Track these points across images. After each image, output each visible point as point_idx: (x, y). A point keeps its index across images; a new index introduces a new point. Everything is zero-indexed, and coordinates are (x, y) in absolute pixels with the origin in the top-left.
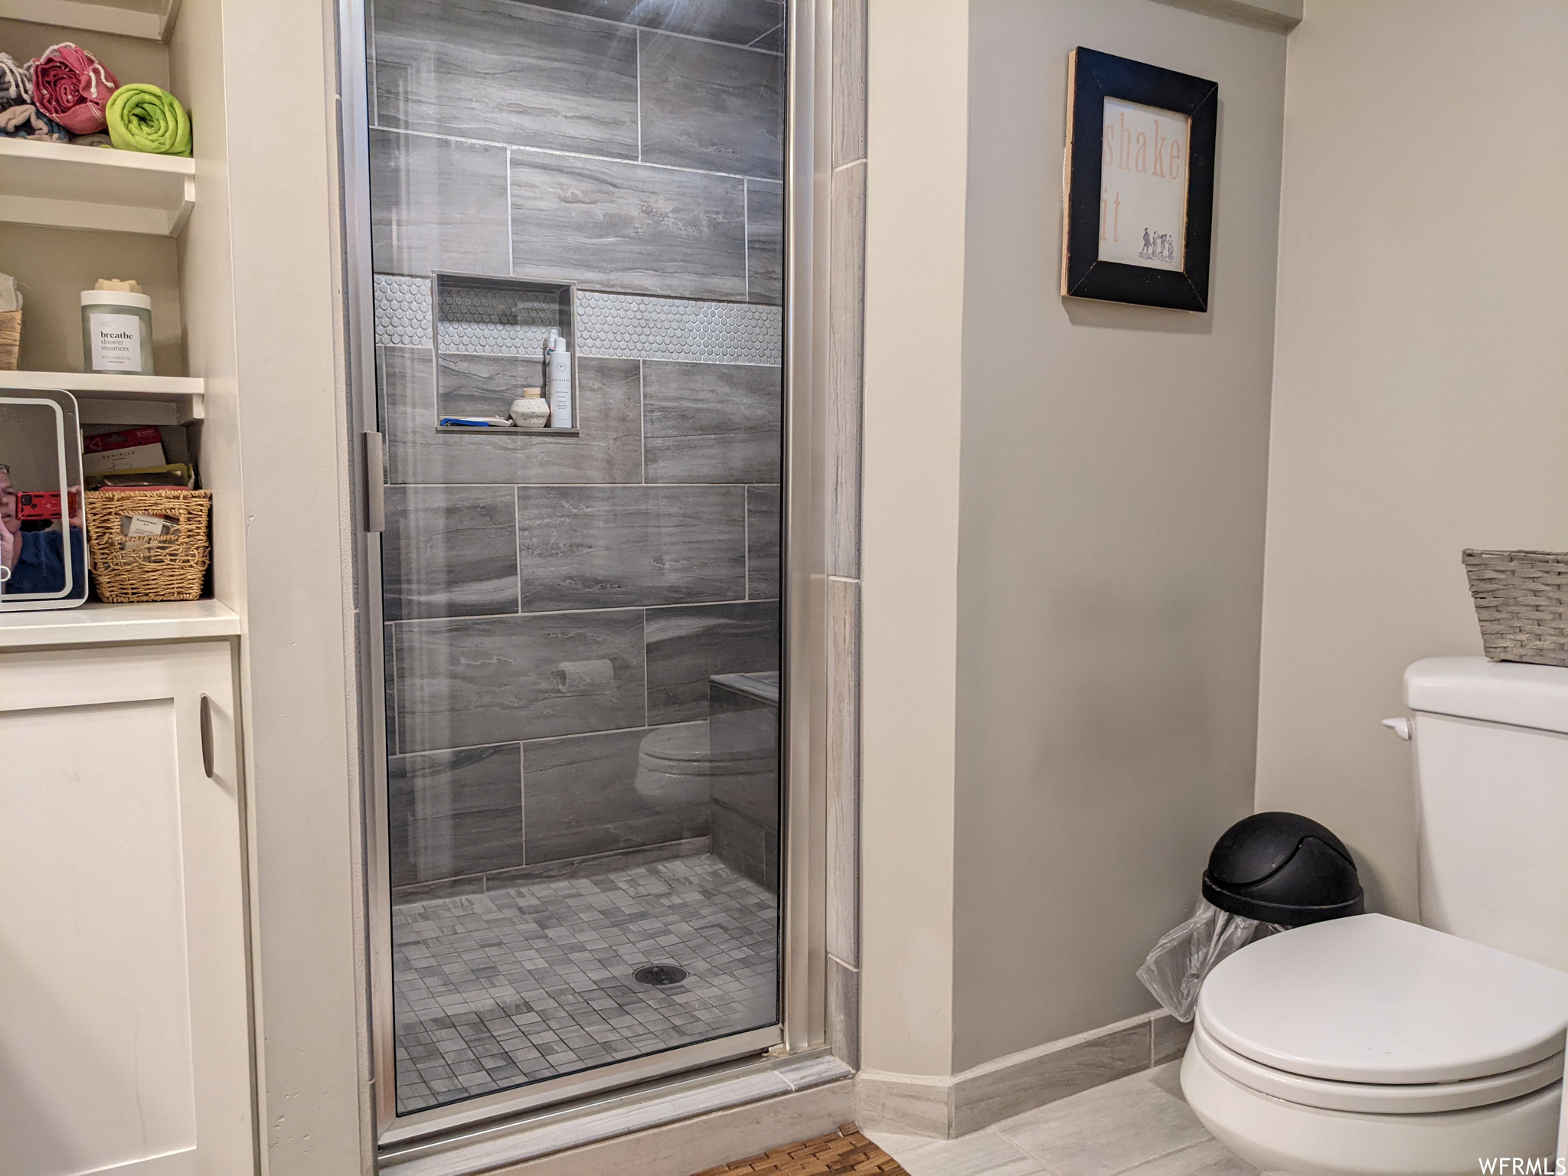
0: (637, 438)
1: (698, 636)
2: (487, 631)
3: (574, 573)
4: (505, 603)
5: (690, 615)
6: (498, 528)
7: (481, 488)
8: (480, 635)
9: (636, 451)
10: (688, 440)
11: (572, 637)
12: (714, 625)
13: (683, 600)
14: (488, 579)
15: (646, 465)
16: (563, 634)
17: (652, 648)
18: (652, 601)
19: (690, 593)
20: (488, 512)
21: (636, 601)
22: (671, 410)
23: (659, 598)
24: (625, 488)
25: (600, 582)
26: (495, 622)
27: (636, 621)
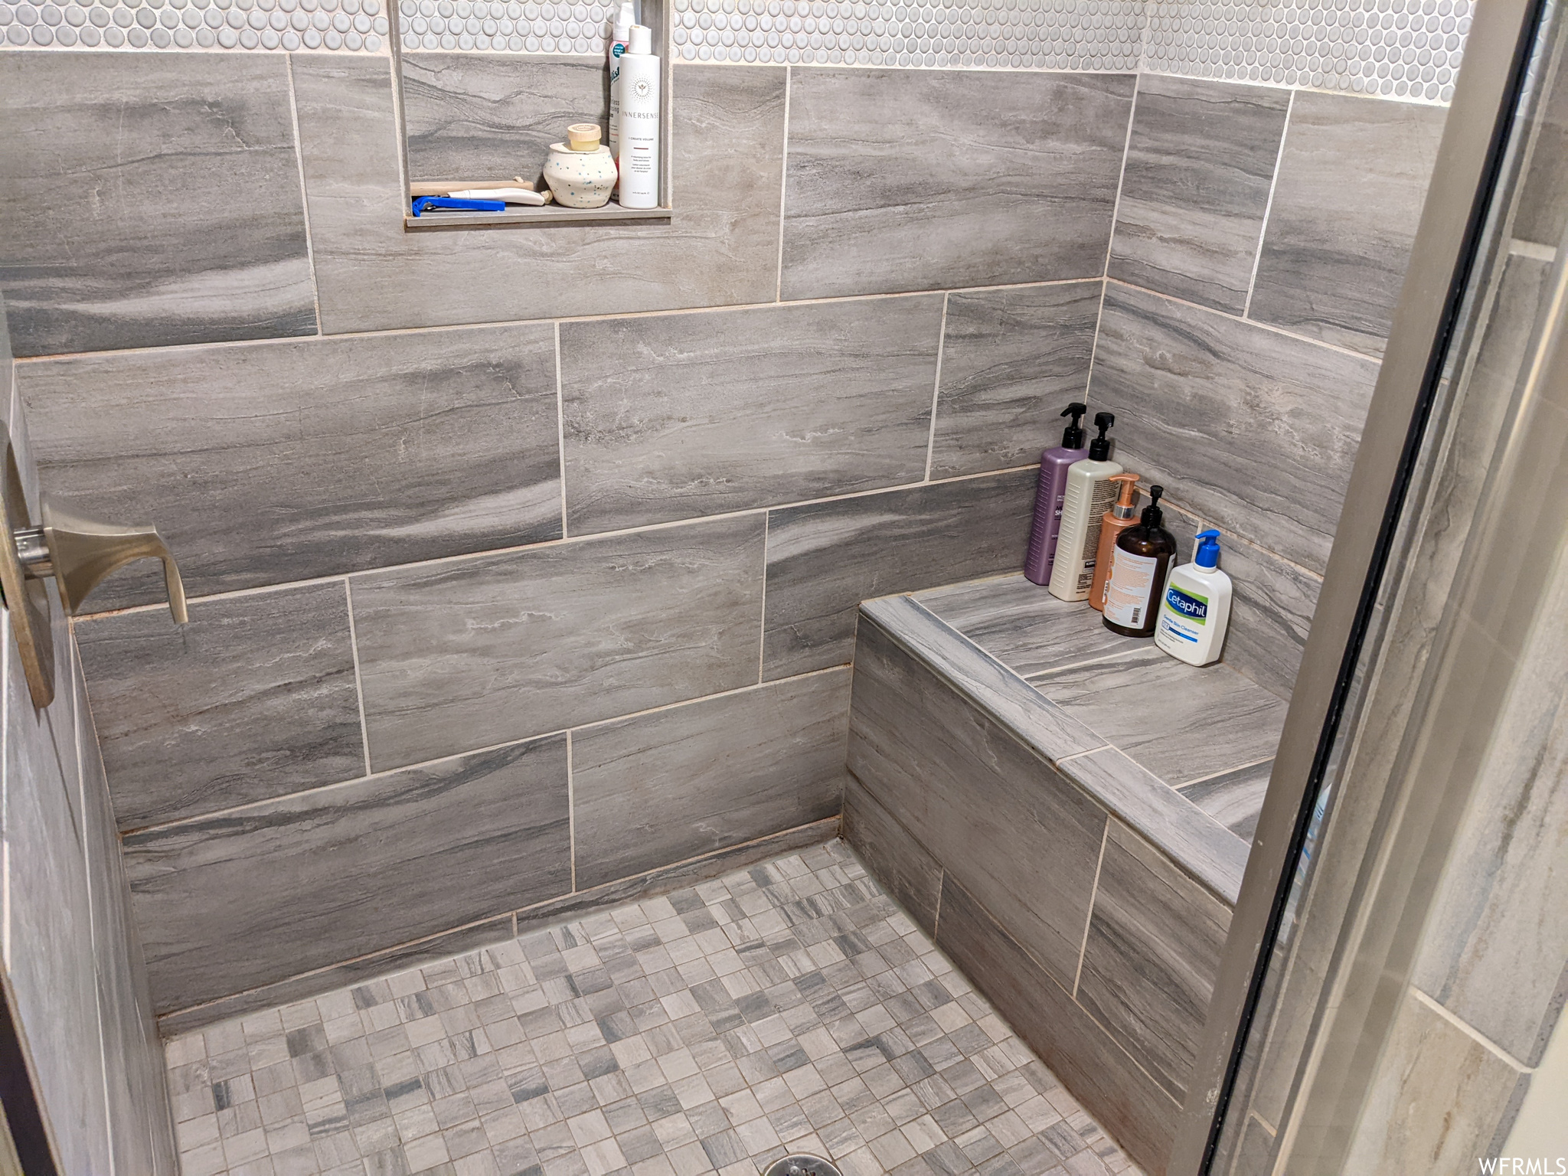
0: (773, 218)
1: (847, 544)
2: (511, 573)
3: (656, 466)
4: (541, 525)
5: (838, 514)
6: (526, 400)
7: (493, 332)
8: (499, 582)
9: (770, 243)
10: (860, 218)
11: (650, 568)
12: (874, 526)
13: (828, 492)
14: (511, 488)
15: (785, 267)
16: (636, 564)
17: (776, 571)
18: (779, 498)
19: (842, 480)
20: (507, 373)
21: (754, 501)
22: (834, 163)
23: (792, 492)
24: (747, 312)
25: (700, 476)
26: (523, 558)
27: (753, 532)
